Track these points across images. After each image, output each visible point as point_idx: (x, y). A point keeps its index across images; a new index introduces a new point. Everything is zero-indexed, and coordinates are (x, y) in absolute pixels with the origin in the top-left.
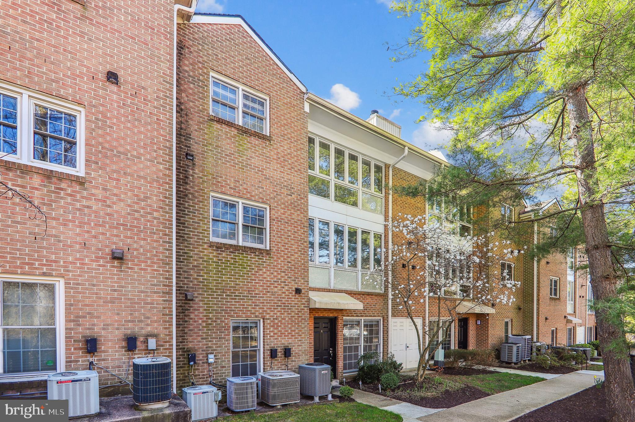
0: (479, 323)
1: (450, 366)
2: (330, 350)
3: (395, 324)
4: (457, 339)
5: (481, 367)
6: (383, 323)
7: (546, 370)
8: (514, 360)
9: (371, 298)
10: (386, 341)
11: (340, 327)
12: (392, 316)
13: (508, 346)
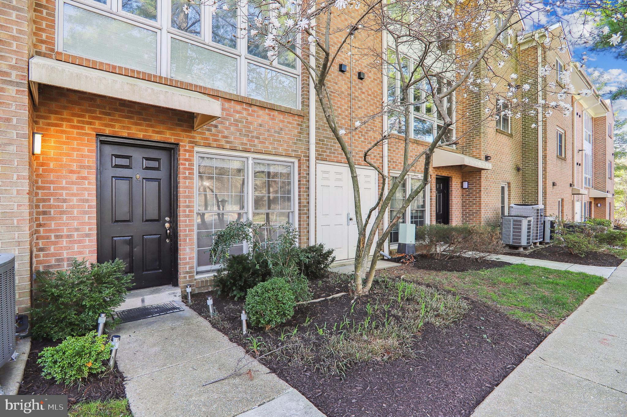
0: (465, 185)
1: (425, 252)
2: (166, 222)
3: (326, 175)
4: (434, 209)
5: (477, 255)
6: (299, 170)
7: (581, 258)
8: (524, 242)
9: (270, 115)
10: (305, 206)
11: (185, 169)
12: (317, 159)
13: (514, 221)
